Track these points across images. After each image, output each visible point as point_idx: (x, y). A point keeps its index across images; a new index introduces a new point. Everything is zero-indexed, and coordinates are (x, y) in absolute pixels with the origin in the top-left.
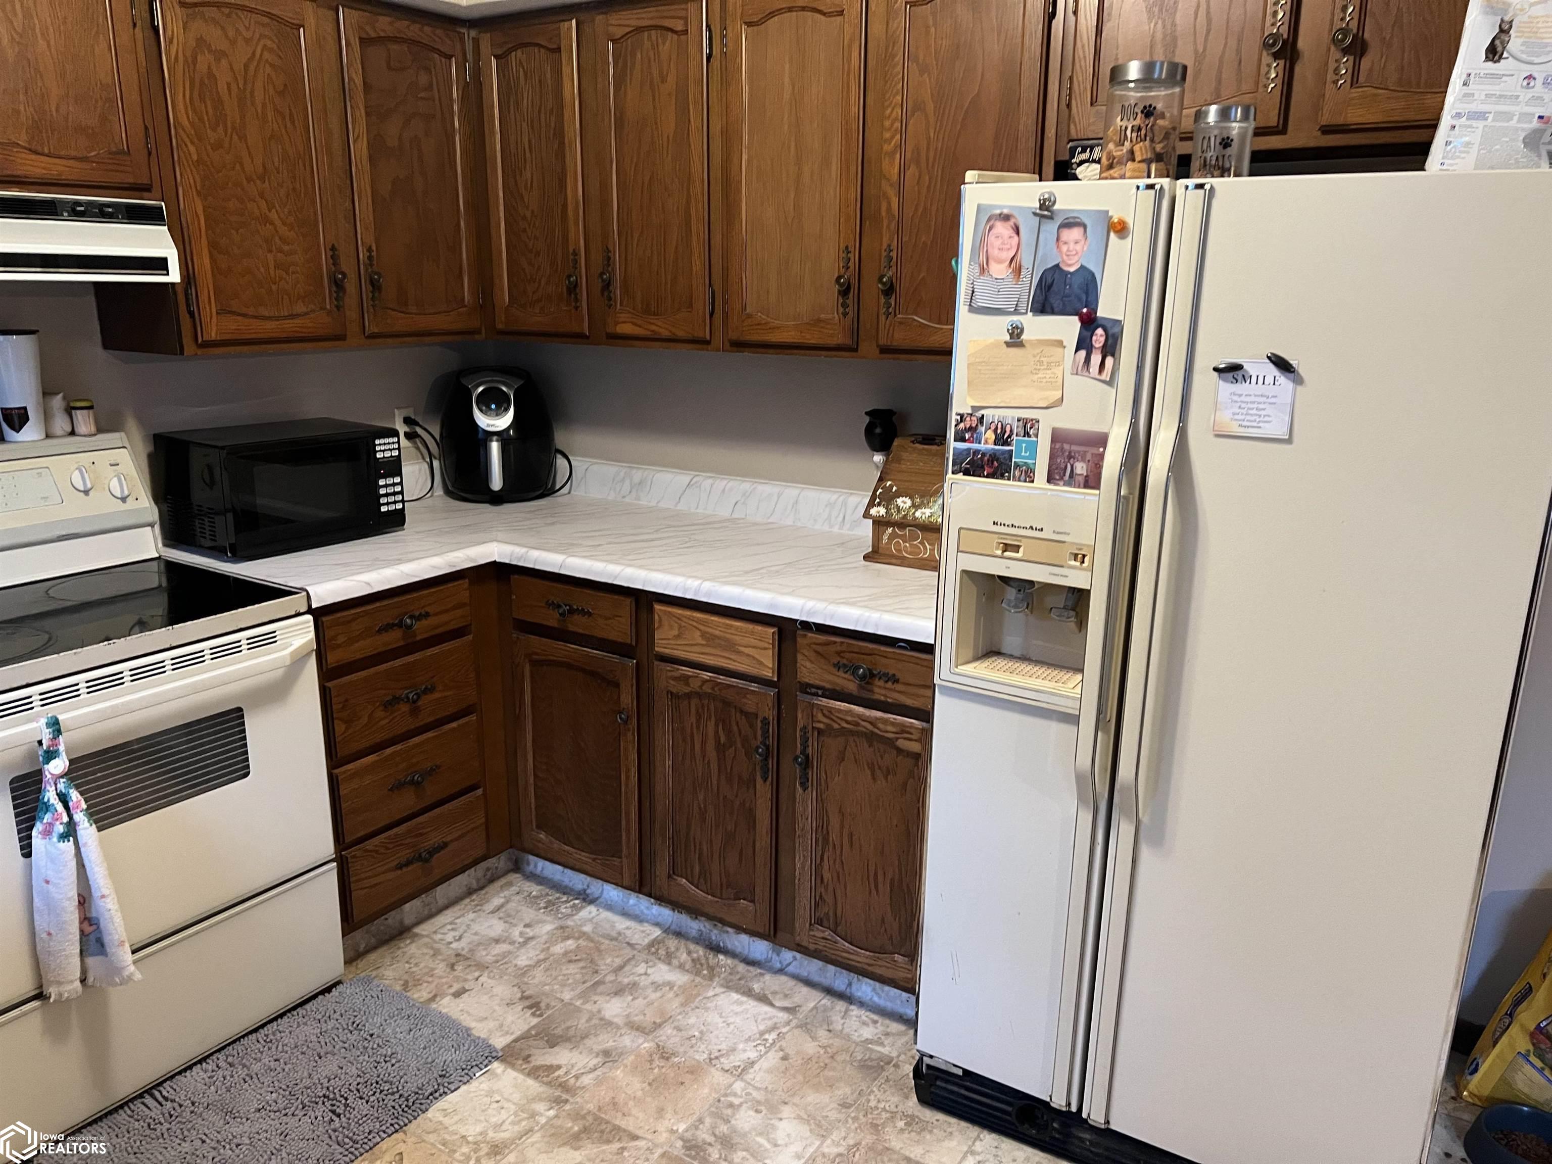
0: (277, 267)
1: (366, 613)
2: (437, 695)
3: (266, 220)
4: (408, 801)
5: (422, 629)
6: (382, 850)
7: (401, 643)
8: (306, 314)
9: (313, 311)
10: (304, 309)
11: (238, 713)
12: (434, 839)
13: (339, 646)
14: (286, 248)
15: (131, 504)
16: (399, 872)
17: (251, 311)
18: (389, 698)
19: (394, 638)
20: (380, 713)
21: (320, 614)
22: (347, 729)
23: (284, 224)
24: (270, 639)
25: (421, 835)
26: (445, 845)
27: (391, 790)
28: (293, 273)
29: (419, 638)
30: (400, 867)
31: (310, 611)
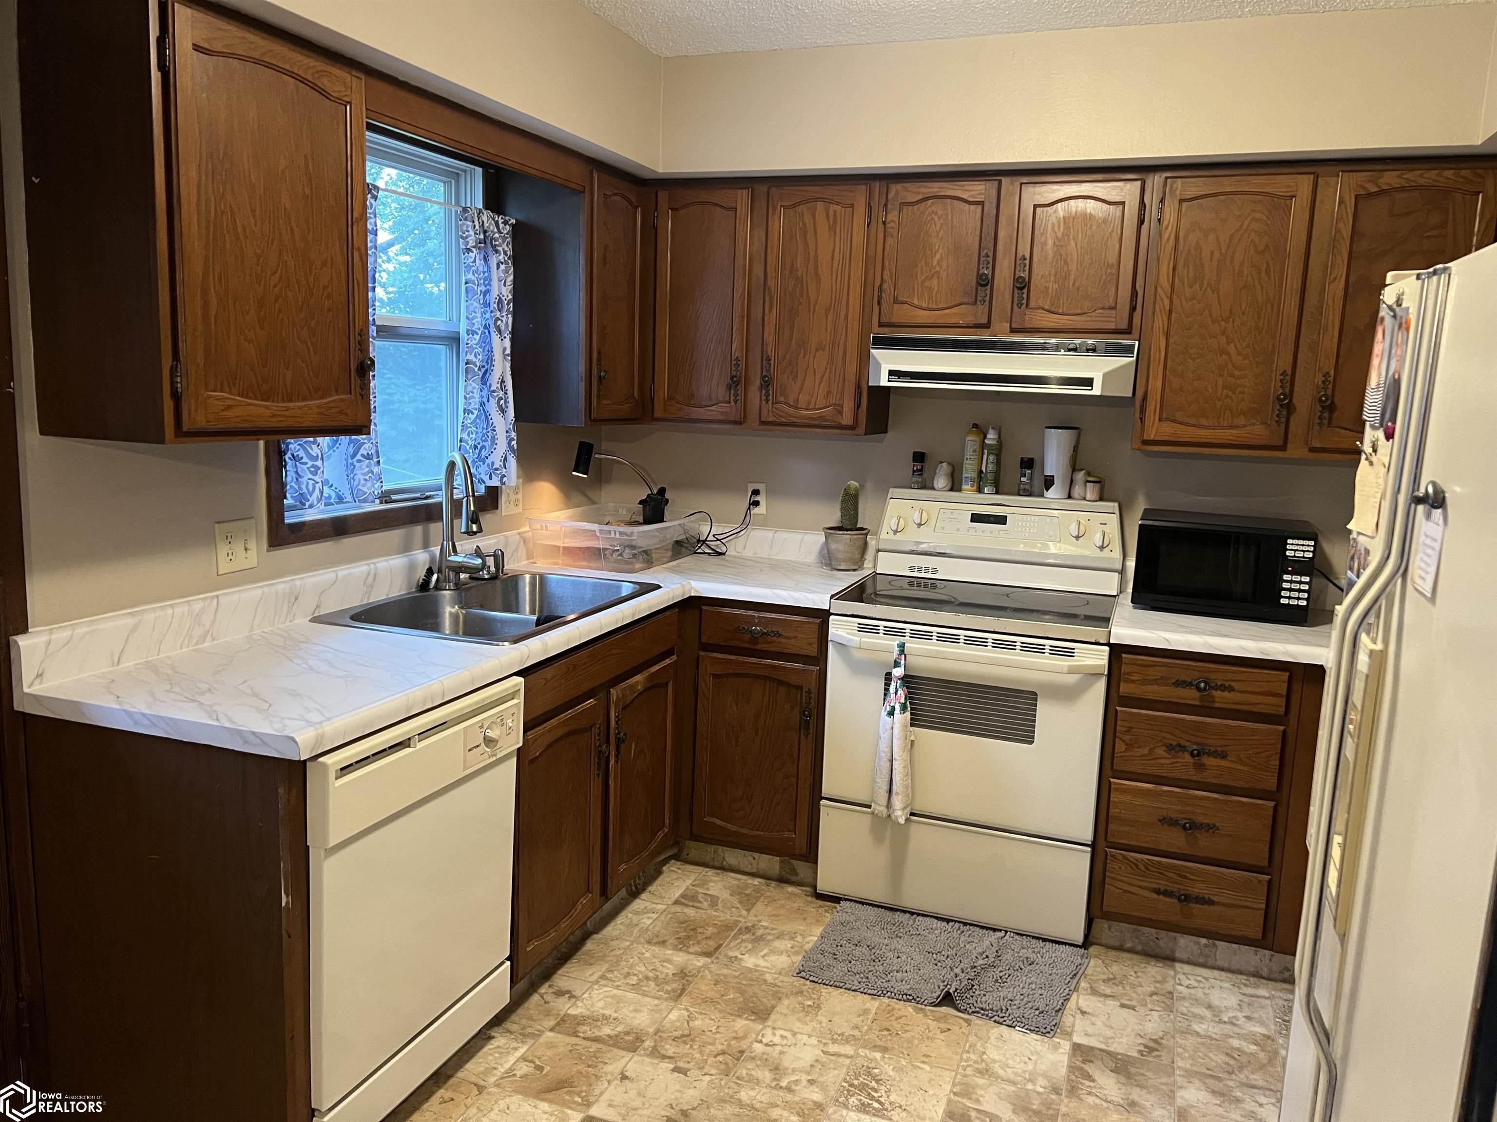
0: (1225, 387)
1: (1164, 665)
2: (1224, 763)
3: (1223, 352)
4: (1176, 840)
5: (1221, 698)
6: (1142, 867)
7: (1197, 703)
8: (1245, 426)
9: (1254, 424)
10: (1244, 422)
11: (1033, 697)
12: (1198, 889)
13: (1133, 682)
14: (1237, 373)
15: (1106, 553)
16: (1155, 896)
17: (1192, 421)
18: (1174, 743)
19: (1190, 696)
20: (1161, 751)
21: (1117, 651)
22: (1126, 750)
23: (1239, 354)
24: (1069, 653)
25: (1185, 877)
26: (1211, 902)
27: (1160, 820)
28: (1241, 393)
29: (1217, 705)
30: (1158, 892)
31: (1108, 644)
